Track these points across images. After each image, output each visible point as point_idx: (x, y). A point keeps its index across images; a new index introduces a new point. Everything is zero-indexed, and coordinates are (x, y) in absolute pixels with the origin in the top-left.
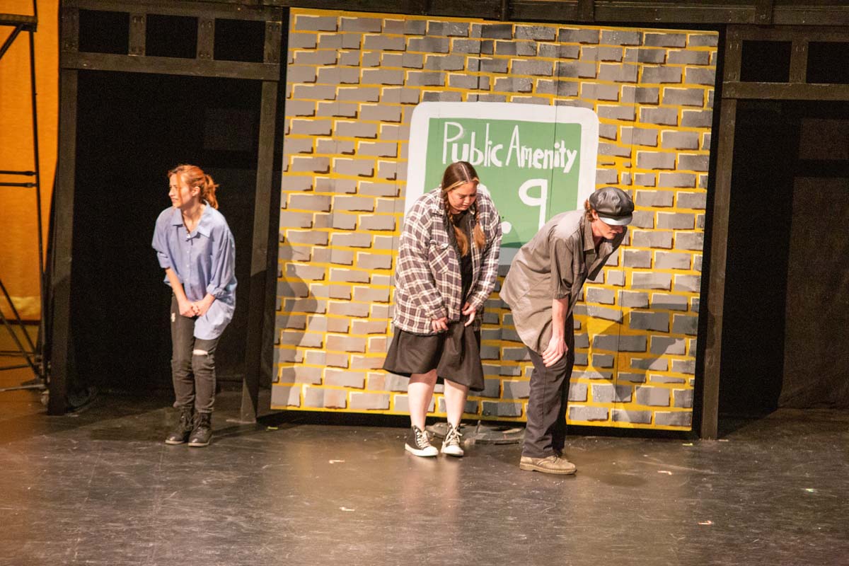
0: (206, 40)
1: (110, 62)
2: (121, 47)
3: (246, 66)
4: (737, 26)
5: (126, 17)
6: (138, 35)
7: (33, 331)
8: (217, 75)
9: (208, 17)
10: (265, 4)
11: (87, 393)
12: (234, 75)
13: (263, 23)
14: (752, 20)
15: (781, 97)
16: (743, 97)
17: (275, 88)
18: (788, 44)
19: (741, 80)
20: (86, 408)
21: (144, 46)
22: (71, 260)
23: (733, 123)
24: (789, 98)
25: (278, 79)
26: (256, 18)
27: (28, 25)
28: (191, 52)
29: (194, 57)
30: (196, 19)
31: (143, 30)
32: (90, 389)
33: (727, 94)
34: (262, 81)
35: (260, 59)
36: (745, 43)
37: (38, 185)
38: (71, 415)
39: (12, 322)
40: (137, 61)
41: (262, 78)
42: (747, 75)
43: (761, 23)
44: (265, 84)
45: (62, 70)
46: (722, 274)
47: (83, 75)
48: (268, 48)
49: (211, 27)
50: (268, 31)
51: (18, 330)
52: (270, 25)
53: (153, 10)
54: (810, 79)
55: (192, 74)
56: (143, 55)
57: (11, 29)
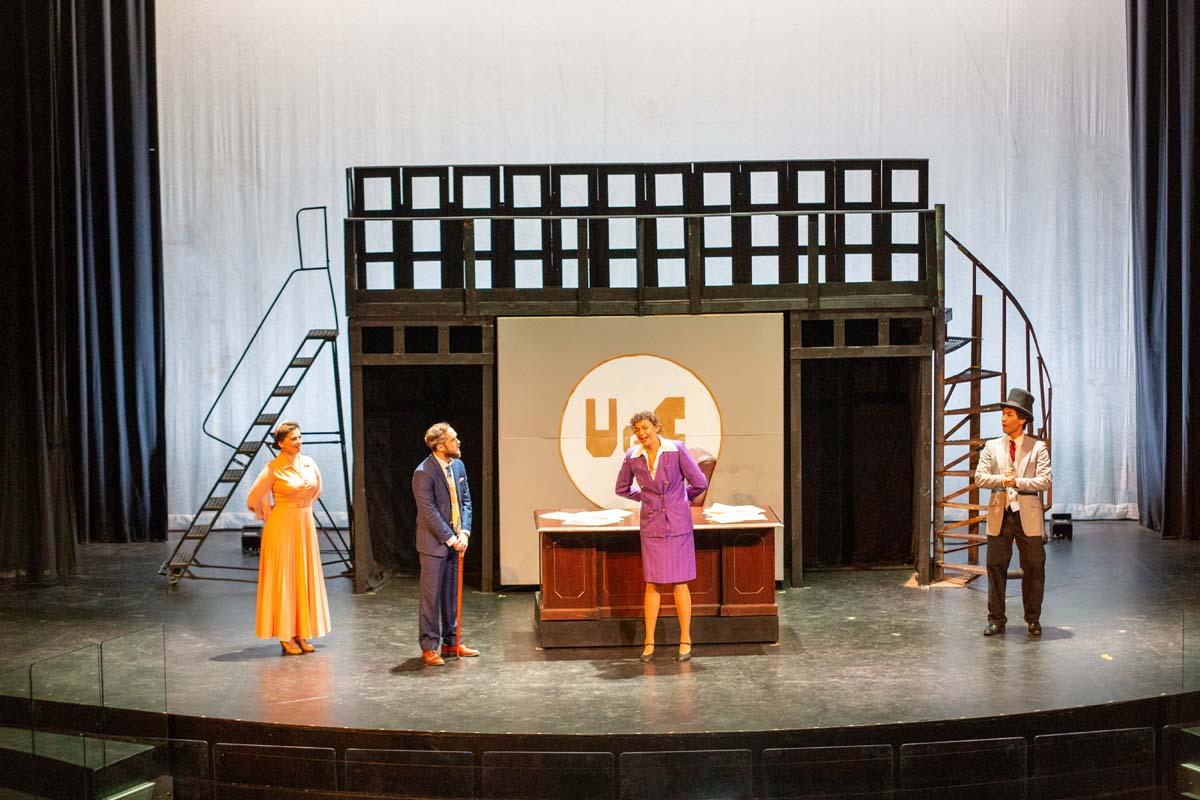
0: (444, 340)
1: (381, 360)
2: (389, 349)
3: (470, 356)
4: (796, 312)
5: (391, 329)
6: (399, 340)
7: (346, 536)
8: (452, 363)
9: (444, 326)
10: (482, 314)
11: (382, 577)
12: (463, 363)
13: (481, 327)
14: (805, 306)
15: (829, 357)
16: (804, 358)
17: (491, 373)
18: (831, 323)
19: (803, 346)
20: (381, 588)
21: (403, 347)
22: (364, 490)
23: (799, 375)
24: (835, 357)
25: (492, 362)
26: (476, 324)
27: (330, 337)
28: (435, 351)
29: (436, 352)
30: (436, 328)
31: (403, 336)
32: (385, 575)
33: (792, 357)
34: (481, 366)
35: (480, 351)
36: (803, 322)
37: (343, 442)
38: (371, 593)
39: (330, 529)
40: (400, 357)
41: (482, 363)
42: (807, 342)
43: (811, 308)
44: (484, 368)
45: (353, 368)
46: (800, 476)
47: (366, 369)
48: (486, 343)
49: (448, 332)
50: (484, 332)
51: (333, 535)
52: (486, 329)
53: (409, 324)
54: (846, 345)
55: (437, 363)
56: (404, 354)
57: (322, 340)
